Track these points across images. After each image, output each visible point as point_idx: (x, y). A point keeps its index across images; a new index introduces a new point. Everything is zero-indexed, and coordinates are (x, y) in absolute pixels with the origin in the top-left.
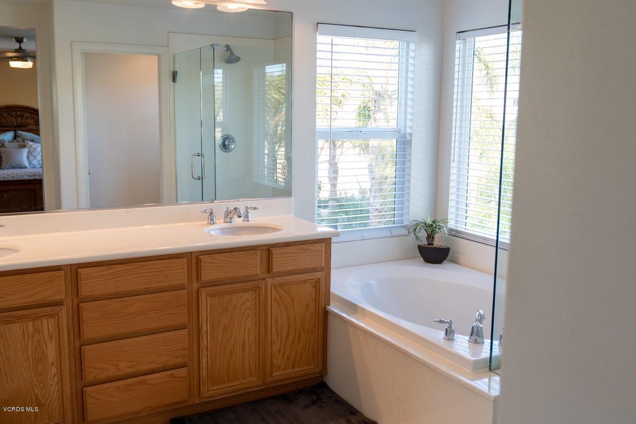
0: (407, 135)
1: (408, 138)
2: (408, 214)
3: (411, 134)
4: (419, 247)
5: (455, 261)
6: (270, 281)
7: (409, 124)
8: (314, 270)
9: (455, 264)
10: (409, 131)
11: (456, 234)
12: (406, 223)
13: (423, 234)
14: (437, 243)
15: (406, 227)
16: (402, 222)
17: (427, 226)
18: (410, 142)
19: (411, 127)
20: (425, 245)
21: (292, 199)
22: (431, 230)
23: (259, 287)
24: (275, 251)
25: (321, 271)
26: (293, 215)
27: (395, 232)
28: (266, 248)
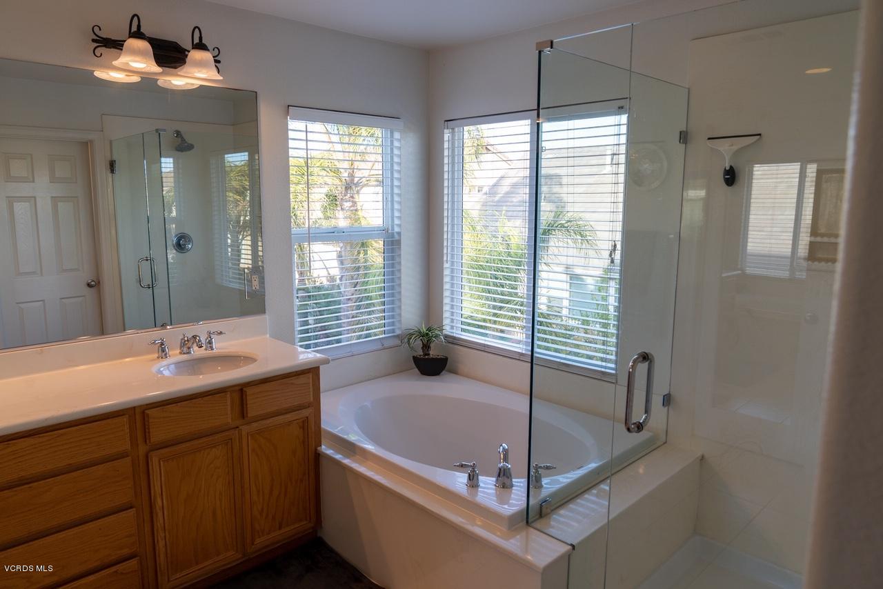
0: (395, 234)
1: (397, 237)
2: (400, 321)
3: (399, 234)
4: (414, 357)
5: (454, 371)
6: (245, 429)
7: (397, 222)
8: (300, 408)
9: (452, 375)
10: (397, 229)
11: (453, 341)
12: (398, 332)
13: (418, 344)
14: (434, 353)
15: (398, 336)
16: (393, 331)
17: (422, 335)
18: (399, 242)
19: (399, 226)
20: (420, 356)
21: (267, 316)
22: (426, 339)
23: (231, 439)
24: (249, 391)
25: (309, 407)
26: (268, 336)
27: (387, 344)
28: (237, 388)
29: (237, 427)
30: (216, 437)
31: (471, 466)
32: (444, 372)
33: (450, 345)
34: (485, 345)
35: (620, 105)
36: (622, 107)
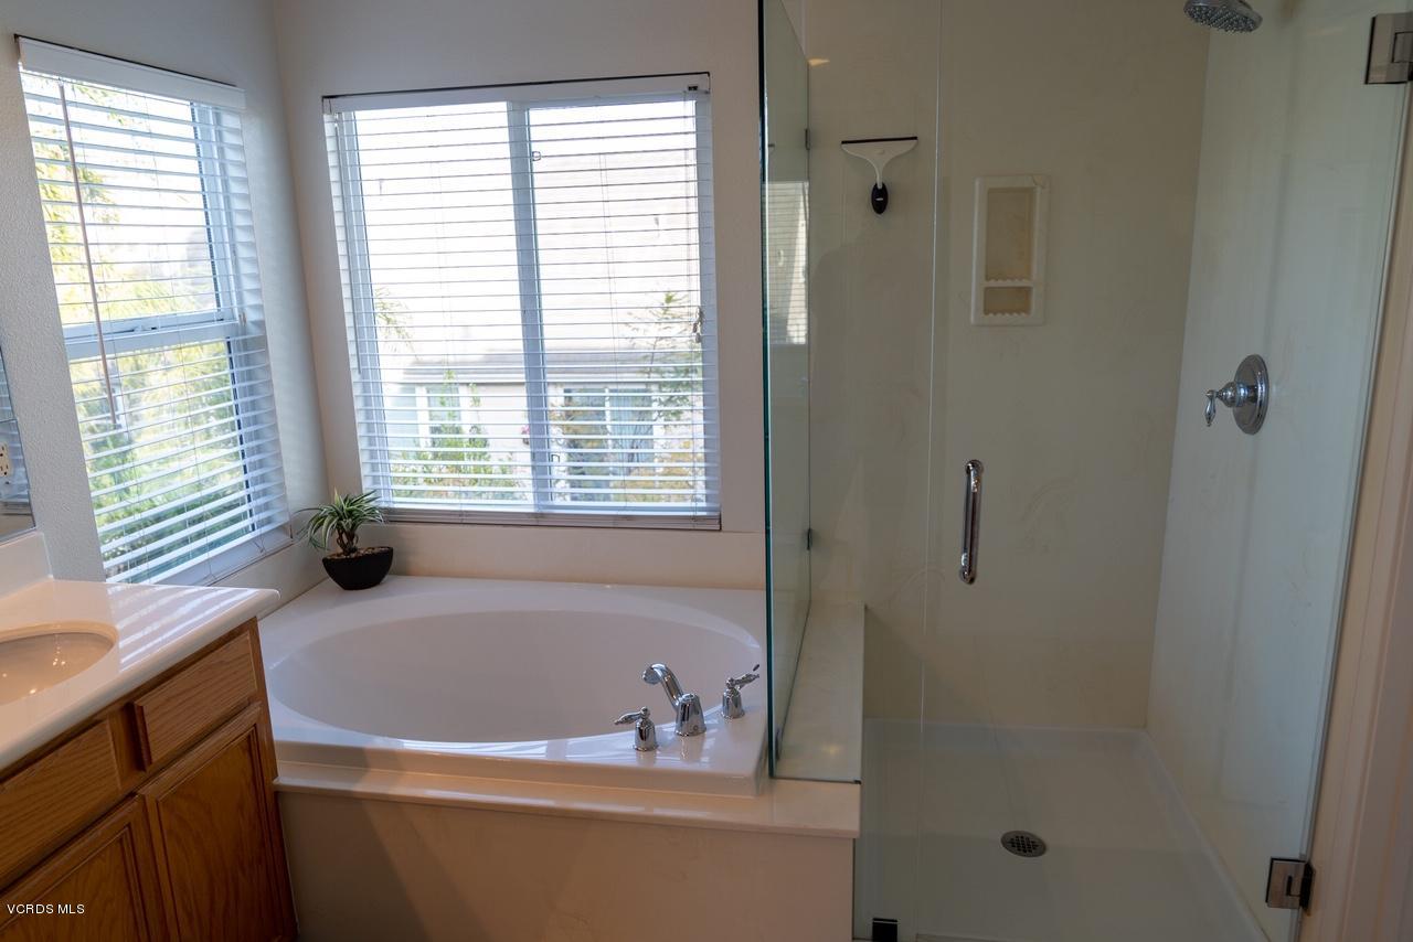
0: (249, 325)
1: (254, 332)
2: (283, 498)
3: (261, 324)
4: (325, 561)
5: (404, 572)
6: (149, 790)
7: (250, 300)
8: (240, 709)
9: (404, 578)
10: (252, 316)
11: (393, 516)
12: (281, 520)
13: (327, 533)
14: (363, 545)
15: (282, 528)
16: (269, 521)
17: (339, 515)
18: (261, 342)
19: (259, 308)
20: (338, 555)
21: (37, 534)
22: (349, 518)
24: (148, 703)
25: (249, 704)
26: (51, 576)
27: (270, 545)
29: (132, 794)
30: (99, 833)
31: (640, 716)
32: (387, 577)
33: (392, 525)
34: (461, 513)
35: (693, 84)
36: (695, 88)
